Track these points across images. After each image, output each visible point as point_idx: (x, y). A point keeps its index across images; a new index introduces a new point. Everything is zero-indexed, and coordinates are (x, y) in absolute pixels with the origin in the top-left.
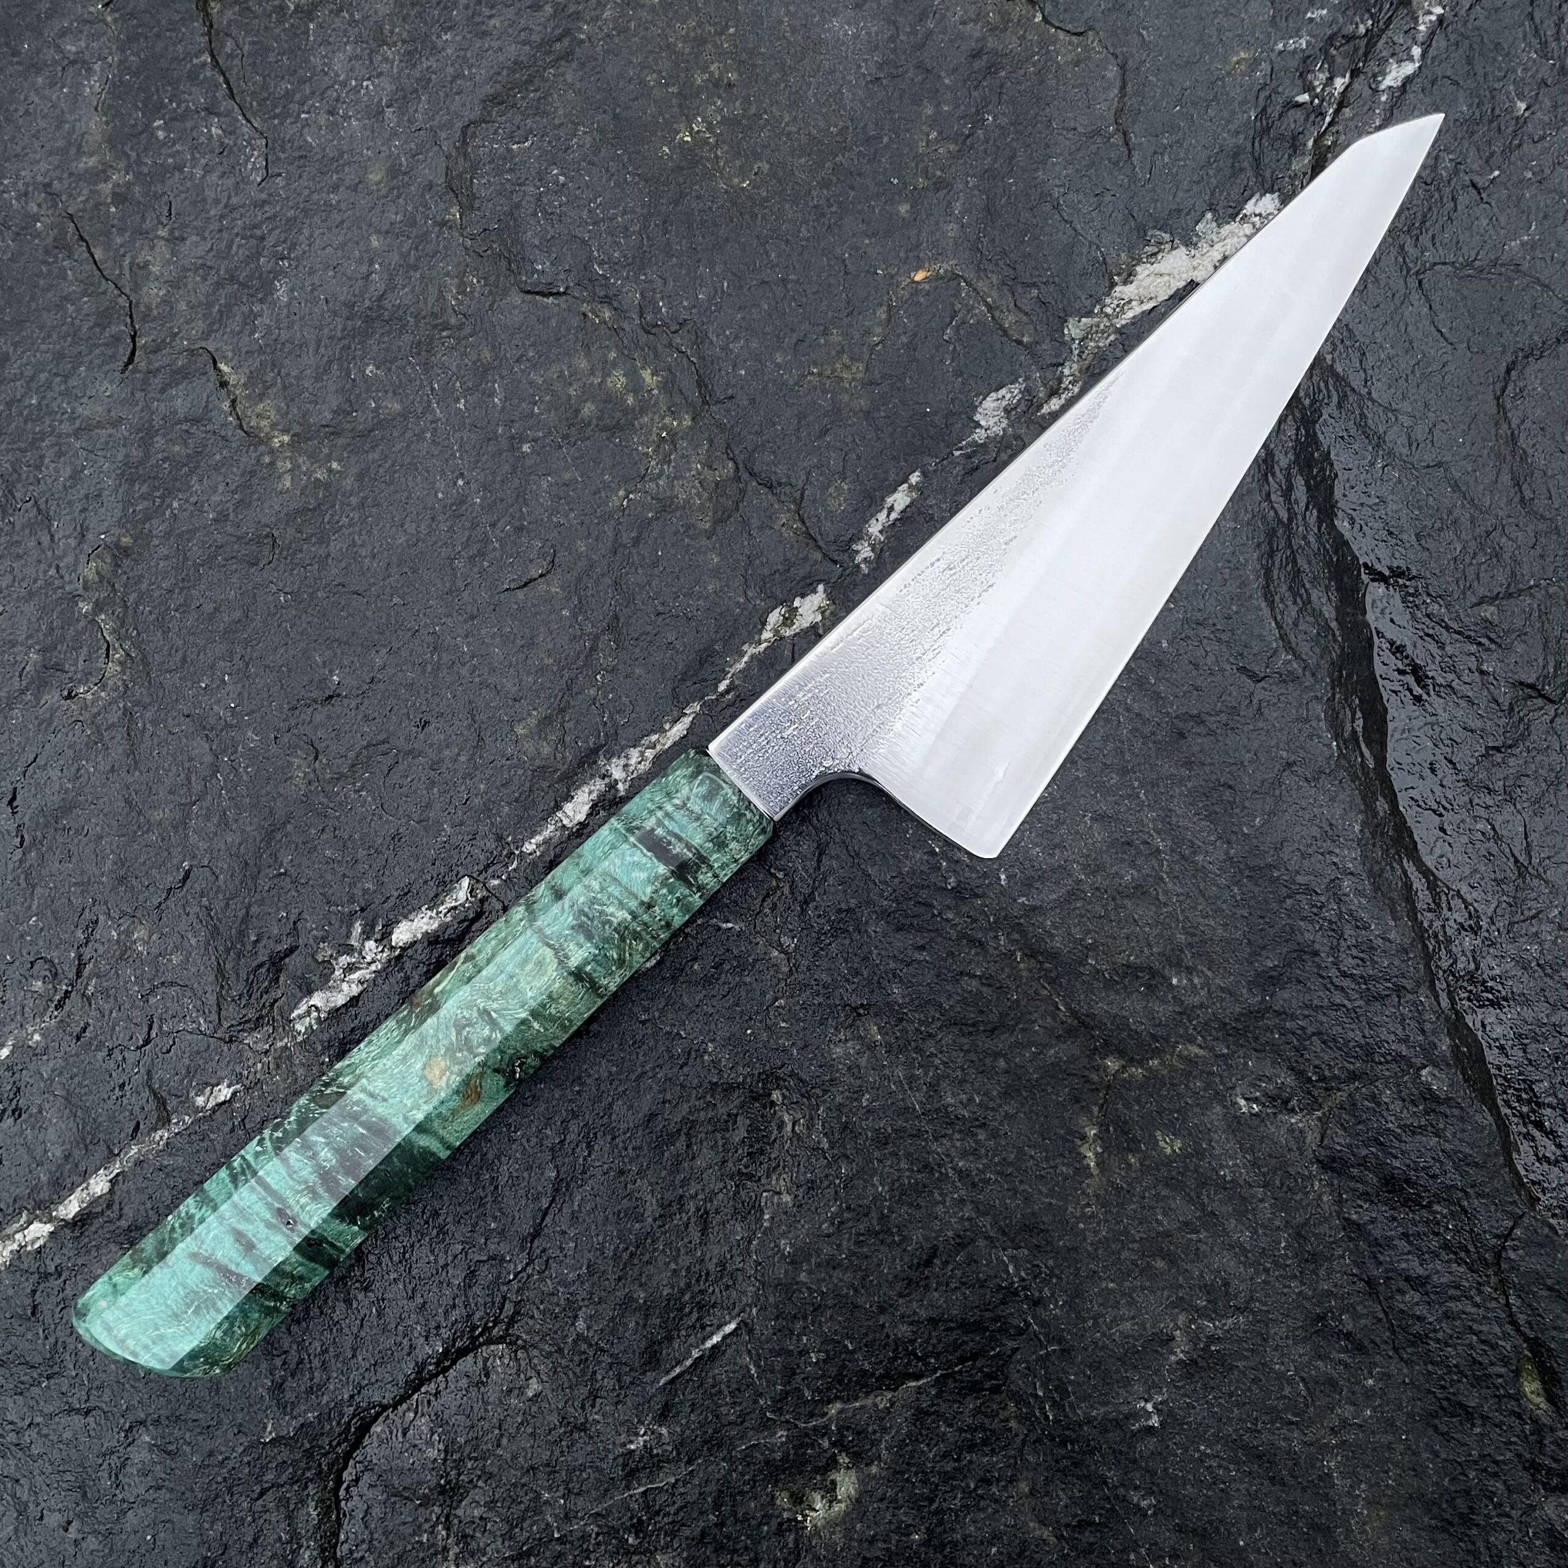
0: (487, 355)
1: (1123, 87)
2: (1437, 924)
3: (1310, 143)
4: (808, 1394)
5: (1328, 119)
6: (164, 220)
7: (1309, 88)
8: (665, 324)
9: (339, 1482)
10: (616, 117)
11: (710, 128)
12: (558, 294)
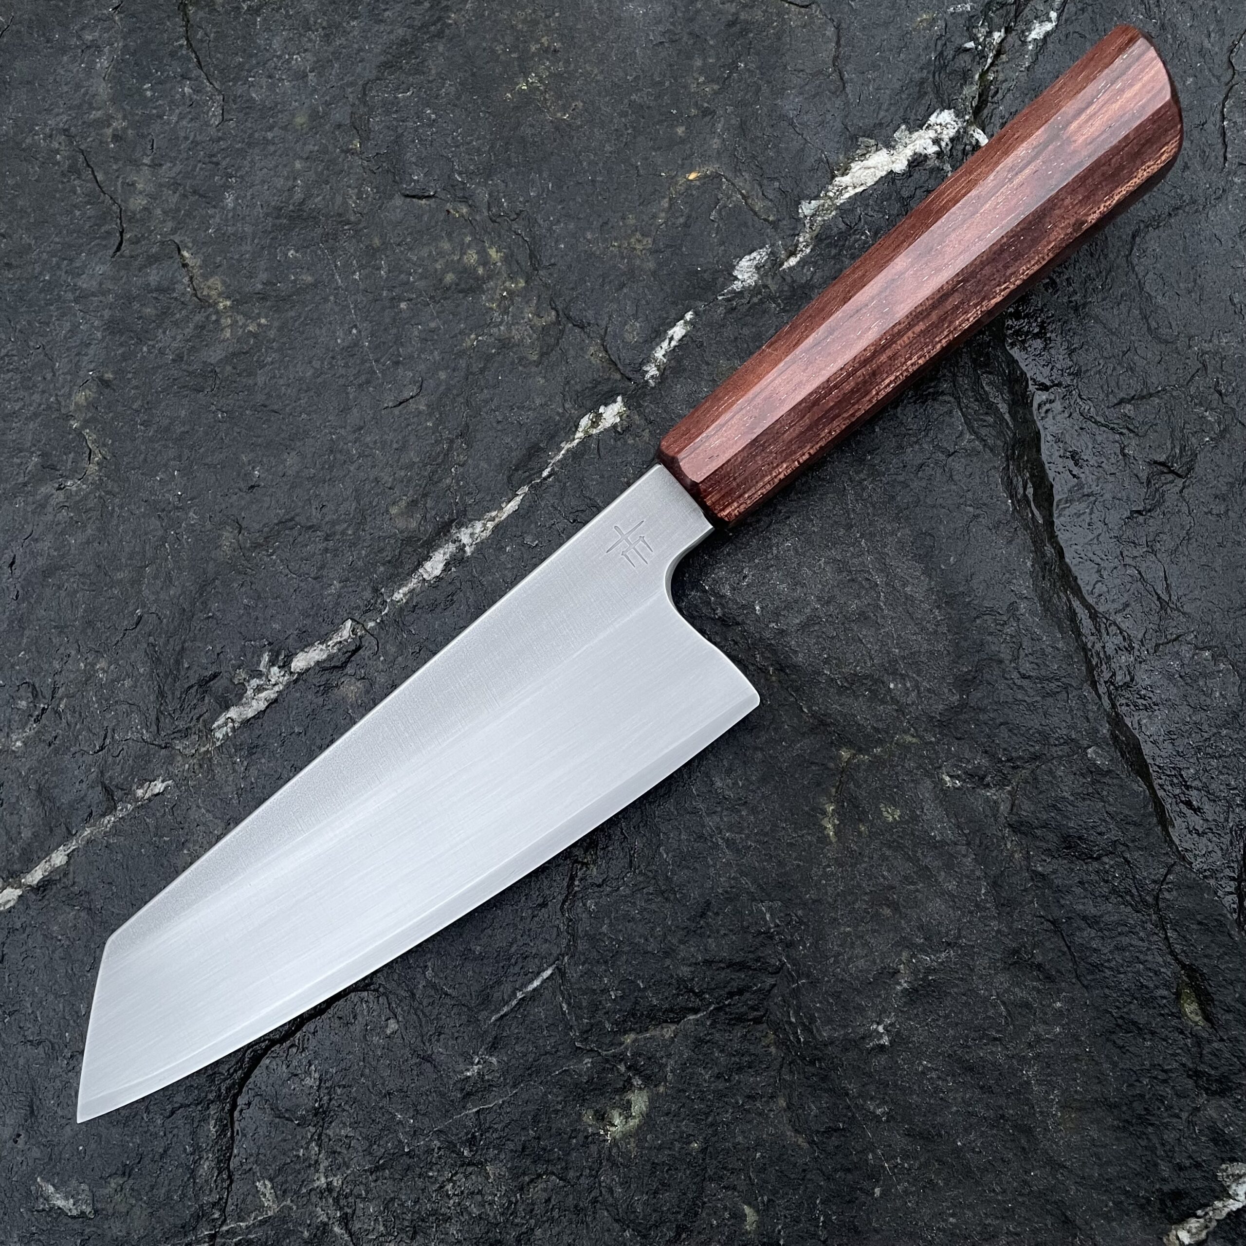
0: (377, 242)
1: (838, 43)
2: (1098, 646)
3: (977, 77)
4: (608, 1026)
5: (989, 61)
6: (149, 152)
7: (974, 39)
8: (506, 215)
9: (234, 1106)
10: (473, 74)
11: (541, 80)
12: (429, 197)
